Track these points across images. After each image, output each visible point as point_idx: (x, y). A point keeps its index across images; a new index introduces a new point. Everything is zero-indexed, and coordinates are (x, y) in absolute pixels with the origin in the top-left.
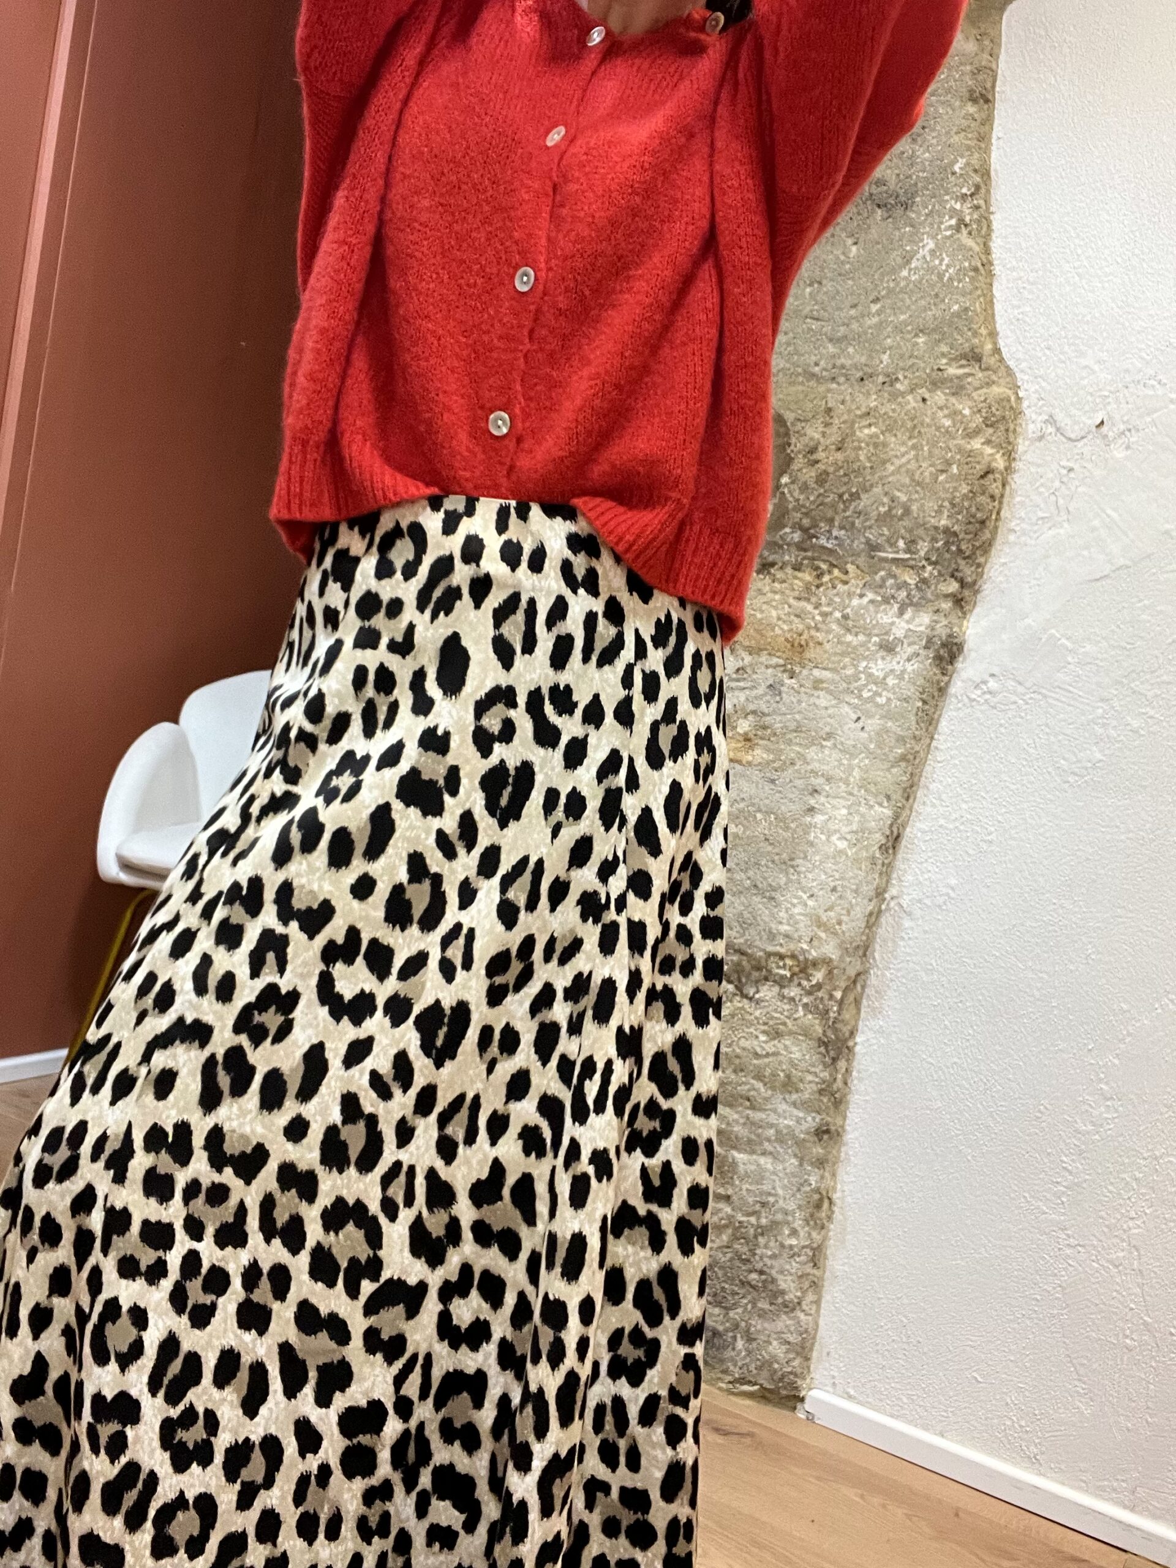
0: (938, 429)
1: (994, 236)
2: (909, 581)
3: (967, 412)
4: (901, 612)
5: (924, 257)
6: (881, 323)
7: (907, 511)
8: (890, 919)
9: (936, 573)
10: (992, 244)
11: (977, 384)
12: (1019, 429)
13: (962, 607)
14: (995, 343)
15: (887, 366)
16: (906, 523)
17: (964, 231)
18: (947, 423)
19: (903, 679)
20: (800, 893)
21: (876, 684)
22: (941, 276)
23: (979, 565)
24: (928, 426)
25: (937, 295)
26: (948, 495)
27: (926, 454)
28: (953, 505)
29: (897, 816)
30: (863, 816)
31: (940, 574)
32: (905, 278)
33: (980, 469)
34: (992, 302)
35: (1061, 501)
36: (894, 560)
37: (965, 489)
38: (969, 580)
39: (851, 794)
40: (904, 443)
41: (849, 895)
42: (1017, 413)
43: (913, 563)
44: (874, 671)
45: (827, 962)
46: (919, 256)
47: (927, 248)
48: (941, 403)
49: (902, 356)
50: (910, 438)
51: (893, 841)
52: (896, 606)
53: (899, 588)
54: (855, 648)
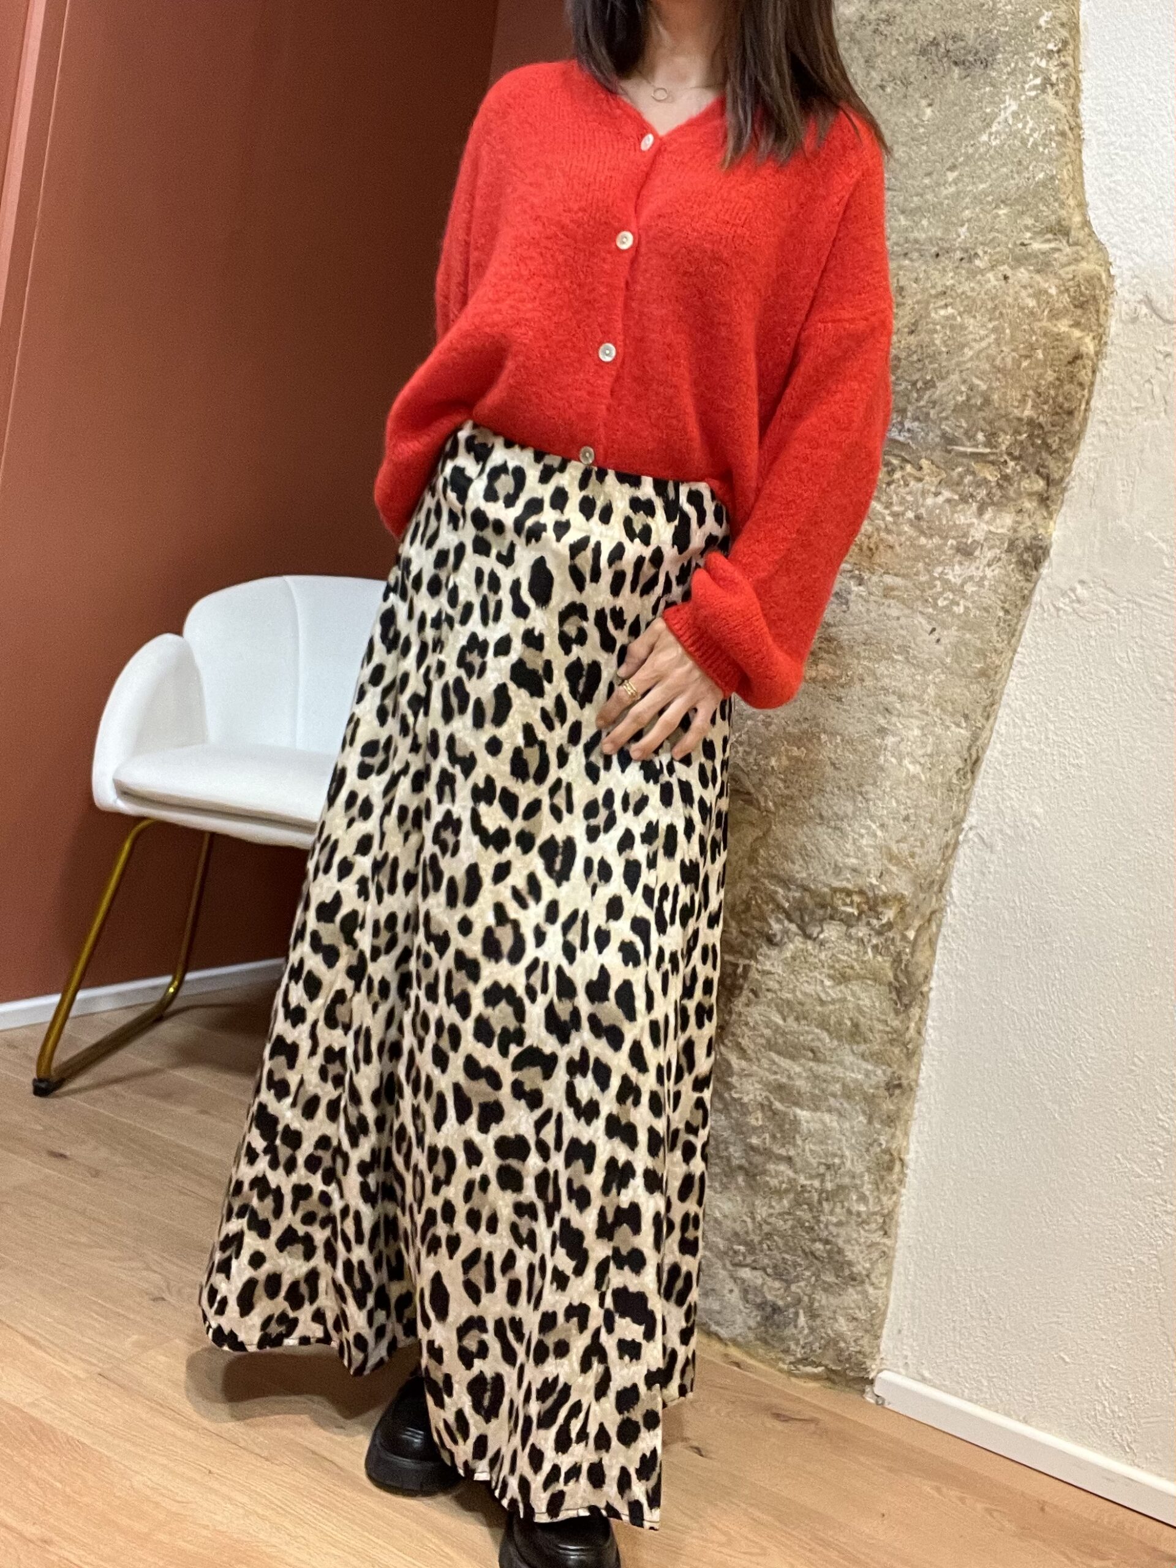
0: (1022, 309)
1: (1083, 96)
2: (989, 478)
3: (1053, 291)
4: (981, 511)
5: (1006, 121)
6: (958, 193)
7: (987, 401)
8: (968, 851)
9: (1019, 468)
10: (1080, 106)
11: (1064, 259)
12: (1110, 310)
13: (1048, 507)
14: (1084, 215)
15: (965, 241)
16: (987, 413)
17: (1050, 91)
18: (1031, 303)
19: (983, 586)
20: (869, 822)
21: (953, 592)
22: (1024, 142)
23: (1066, 461)
24: (1011, 306)
25: (1020, 163)
26: (1034, 384)
27: (1008, 337)
28: (1039, 395)
29: (975, 738)
30: (938, 737)
31: (1024, 470)
32: (985, 144)
33: (1068, 353)
34: (1080, 170)
35: (1157, 390)
36: (973, 455)
37: (1050, 376)
38: (1056, 476)
39: (927, 713)
40: (983, 326)
41: (925, 826)
42: (1109, 293)
43: (992, 458)
44: (950, 577)
45: (899, 898)
46: (1000, 119)
47: (1009, 111)
48: (1024, 281)
49: (982, 230)
50: (990, 320)
51: (972, 765)
52: (975, 506)
53: (979, 486)
54: (930, 552)
